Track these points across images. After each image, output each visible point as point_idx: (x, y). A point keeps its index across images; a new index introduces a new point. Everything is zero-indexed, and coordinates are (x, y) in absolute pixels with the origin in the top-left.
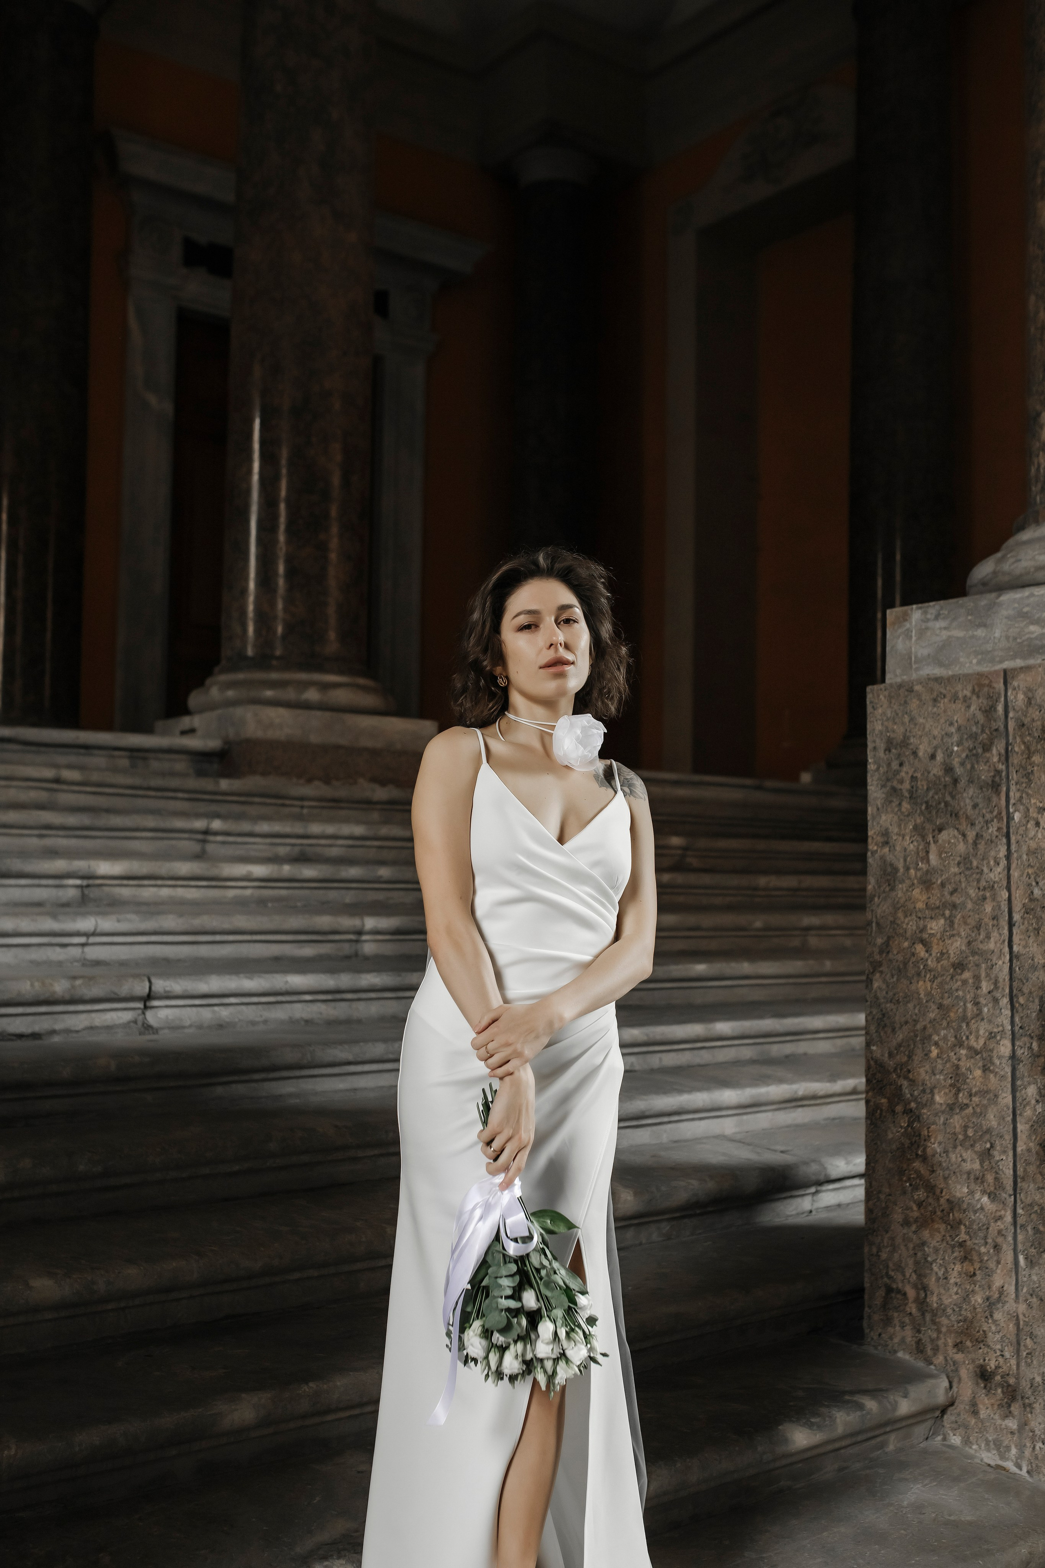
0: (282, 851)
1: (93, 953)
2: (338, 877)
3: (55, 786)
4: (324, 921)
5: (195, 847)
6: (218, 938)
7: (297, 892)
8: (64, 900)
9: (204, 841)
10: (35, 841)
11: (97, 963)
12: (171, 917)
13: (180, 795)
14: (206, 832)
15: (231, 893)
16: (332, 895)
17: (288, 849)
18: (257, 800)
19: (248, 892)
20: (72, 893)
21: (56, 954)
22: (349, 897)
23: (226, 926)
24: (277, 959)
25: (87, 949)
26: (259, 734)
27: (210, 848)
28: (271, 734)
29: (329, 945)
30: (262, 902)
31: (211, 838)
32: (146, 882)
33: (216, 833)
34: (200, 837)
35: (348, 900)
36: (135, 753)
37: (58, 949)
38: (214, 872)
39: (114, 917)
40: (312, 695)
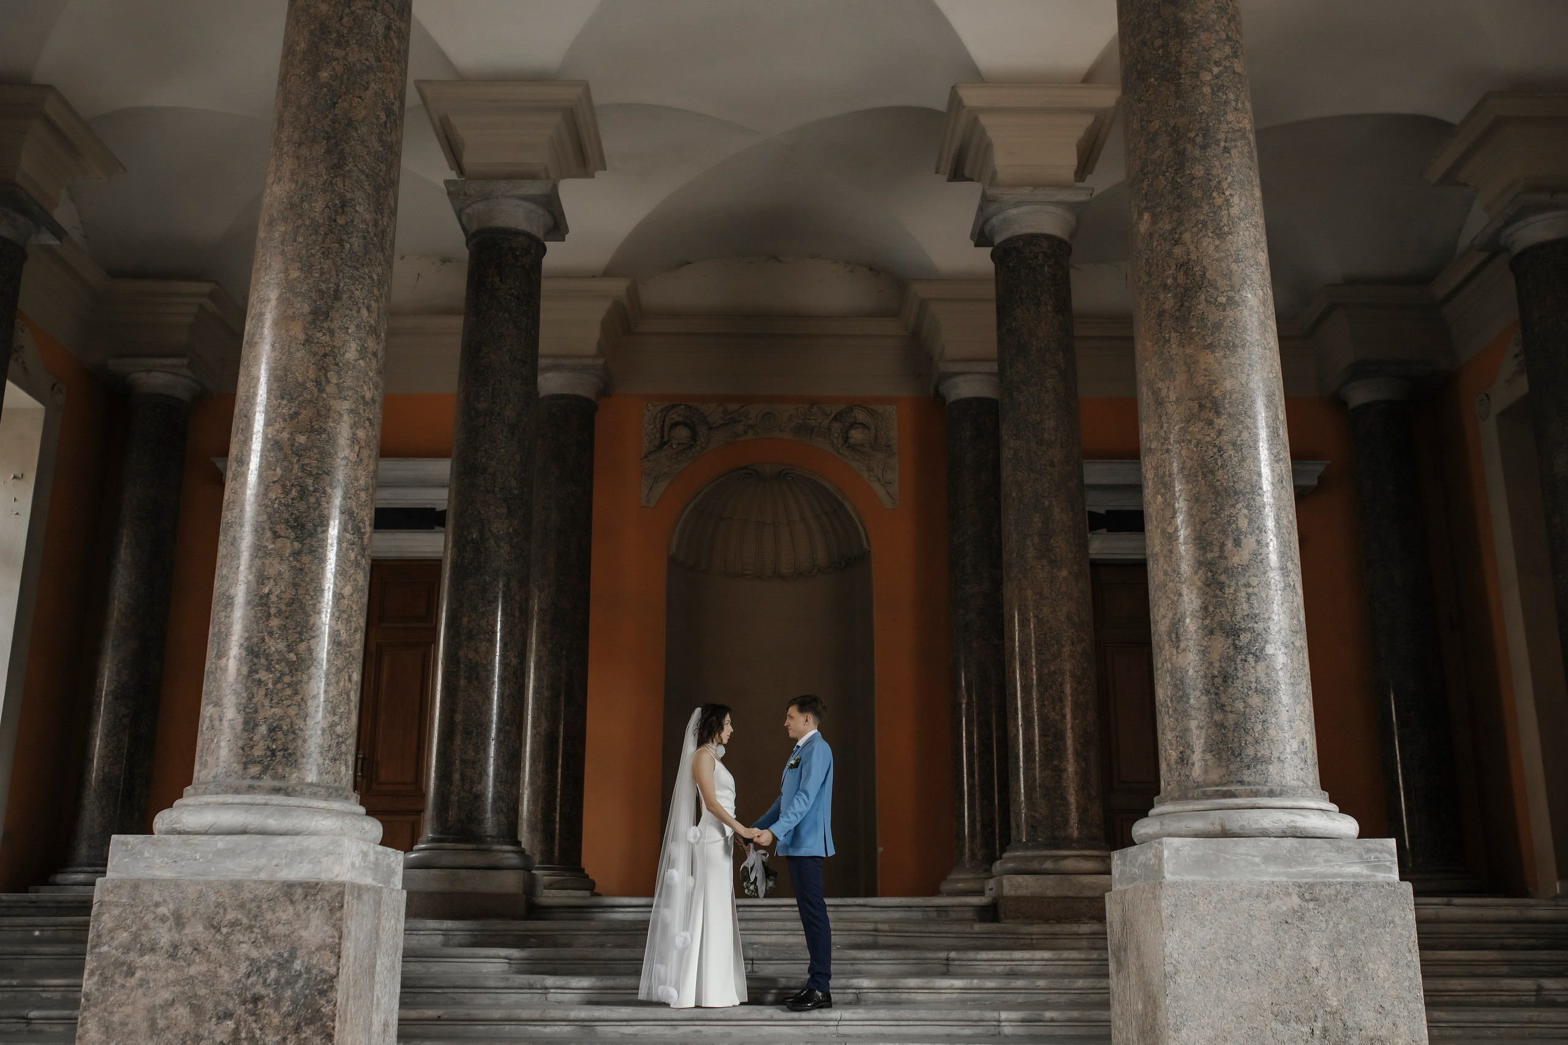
0: (998, 969)
1: (843, 1030)
2: (1009, 987)
3: (875, 933)
4: (975, 1014)
5: (944, 969)
6: (911, 1023)
7: (986, 995)
8: (847, 1001)
9: (948, 965)
10: (849, 967)
11: (845, 1036)
12: (883, 1011)
13: (950, 935)
14: (947, 959)
15: (944, 997)
16: (1009, 997)
17: (1002, 967)
18: (1000, 936)
19: (955, 996)
20: (851, 997)
21: (823, 1030)
22: (1021, 999)
23: (914, 1016)
24: (949, 1035)
25: (839, 1028)
26: (1012, 893)
27: (951, 969)
28: (1020, 893)
29: (981, 1028)
30: (963, 1002)
31: (951, 963)
32: (892, 991)
33: (954, 960)
34: (944, 962)
35: (1020, 1001)
36: (939, 908)
37: (824, 1028)
38: (931, 985)
39: (851, 1011)
40: (1049, 865)
